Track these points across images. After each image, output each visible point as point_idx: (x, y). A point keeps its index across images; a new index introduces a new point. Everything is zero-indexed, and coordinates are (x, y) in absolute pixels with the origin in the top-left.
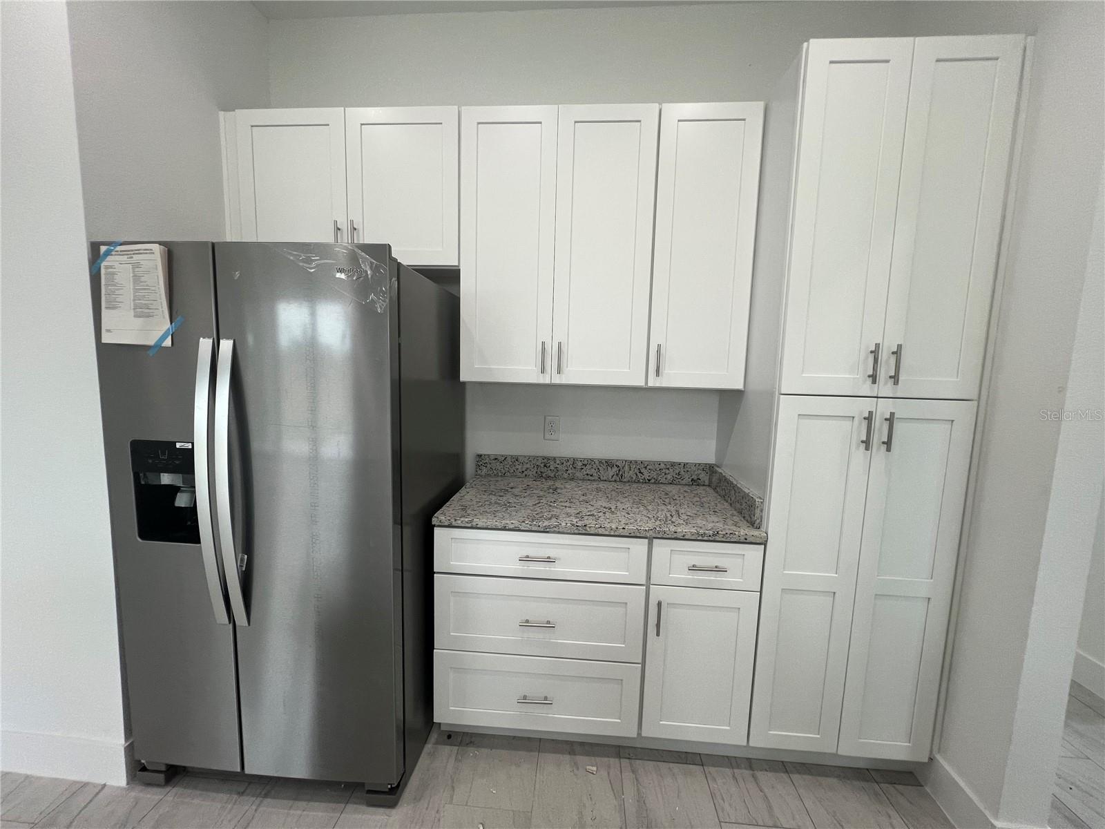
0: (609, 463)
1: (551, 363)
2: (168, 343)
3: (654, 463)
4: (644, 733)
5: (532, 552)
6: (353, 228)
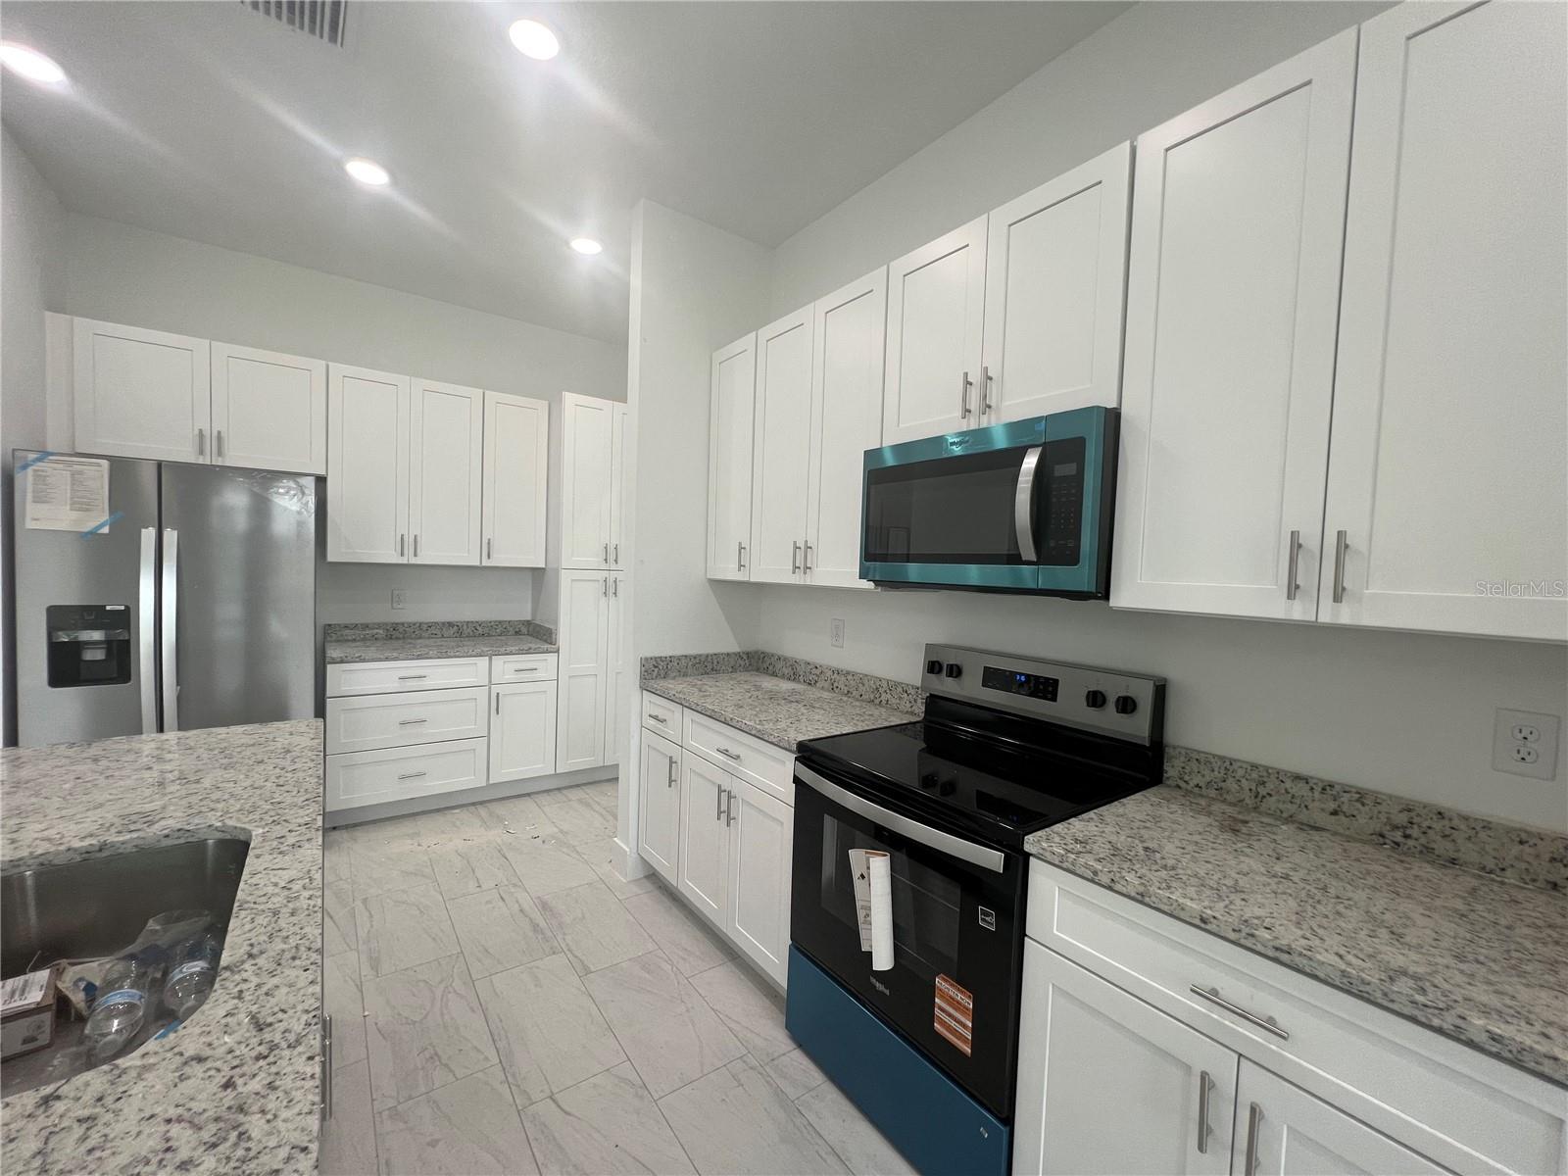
0: (450, 624)
2: (106, 530)
4: (491, 781)
5: (406, 674)
6: (219, 436)
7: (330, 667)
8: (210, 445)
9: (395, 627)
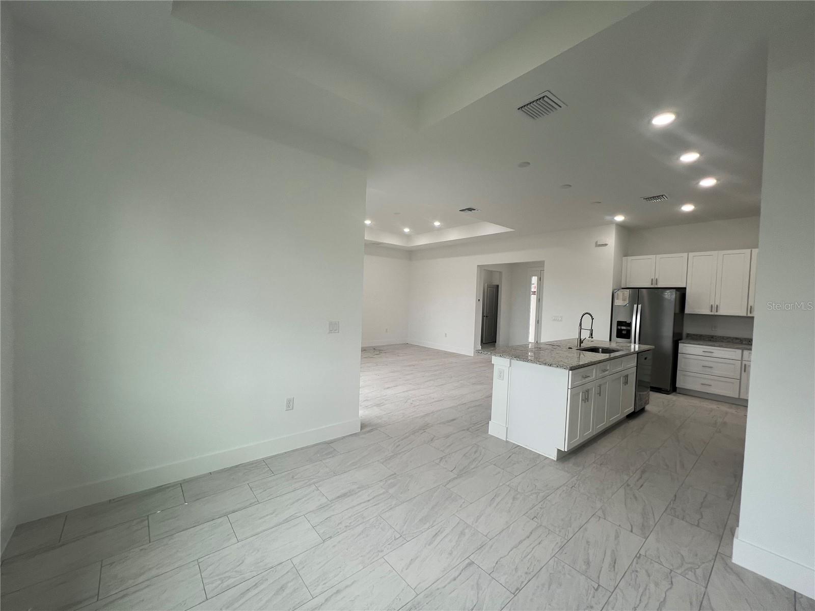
1: (714, 309)
2: (628, 305)
4: (741, 397)
5: (706, 350)
6: (656, 279)
7: (680, 344)
8: (654, 282)
9: (712, 337)
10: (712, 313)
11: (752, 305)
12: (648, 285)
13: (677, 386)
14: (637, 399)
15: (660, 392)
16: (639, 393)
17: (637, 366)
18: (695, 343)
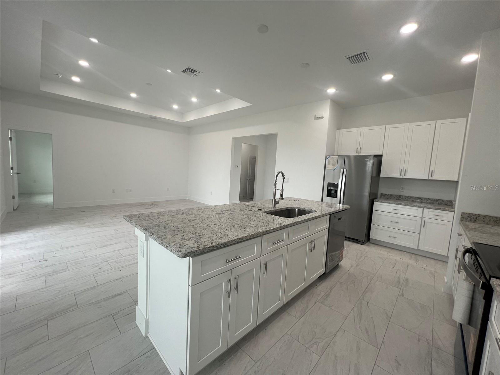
1: (403, 173)
3: (433, 199)
4: (419, 248)
5: (395, 208)
6: (360, 149)
7: (375, 203)
8: (359, 151)
9: (400, 196)
10: (401, 177)
11: (433, 170)
12: (354, 153)
13: (370, 237)
14: (328, 260)
15: (357, 243)
16: (331, 254)
17: (329, 228)
18: (386, 202)
